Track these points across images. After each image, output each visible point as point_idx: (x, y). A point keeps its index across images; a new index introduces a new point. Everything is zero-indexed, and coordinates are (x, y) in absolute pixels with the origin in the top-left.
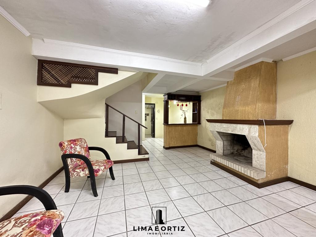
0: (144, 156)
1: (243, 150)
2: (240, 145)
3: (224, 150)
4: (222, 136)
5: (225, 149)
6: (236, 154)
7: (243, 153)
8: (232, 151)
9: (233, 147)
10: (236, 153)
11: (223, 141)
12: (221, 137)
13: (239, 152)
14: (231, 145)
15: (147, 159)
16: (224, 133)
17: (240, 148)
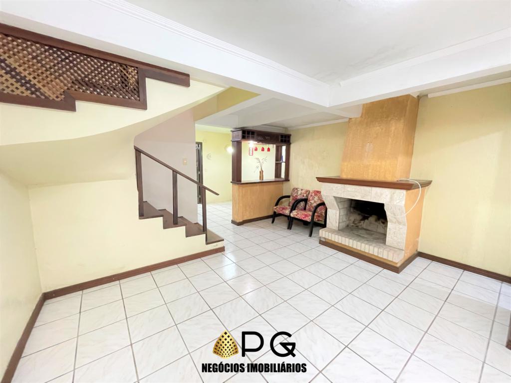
0: (217, 245)
1: (361, 220)
2: (359, 214)
3: (339, 223)
4: (339, 204)
5: (341, 221)
6: (353, 226)
7: (361, 225)
8: (347, 222)
9: (349, 218)
10: (353, 224)
11: (340, 209)
12: (337, 204)
13: (356, 224)
14: (347, 215)
15: (222, 250)
16: (341, 198)
17: (358, 217)
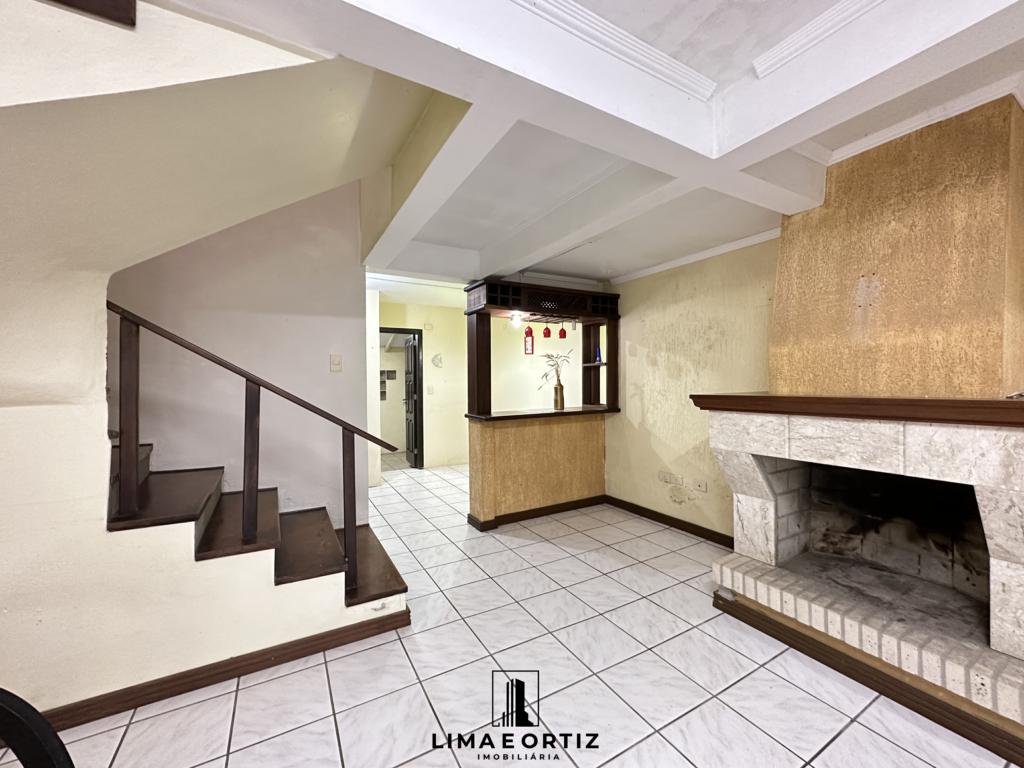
0: (383, 607)
1: (851, 531)
2: (842, 513)
3: (777, 541)
4: (770, 476)
5: (783, 535)
6: (822, 549)
7: (854, 549)
8: (804, 538)
9: (808, 522)
10: (822, 544)
11: (775, 495)
12: (767, 480)
13: (836, 544)
14: (800, 513)
17: (840, 524)
